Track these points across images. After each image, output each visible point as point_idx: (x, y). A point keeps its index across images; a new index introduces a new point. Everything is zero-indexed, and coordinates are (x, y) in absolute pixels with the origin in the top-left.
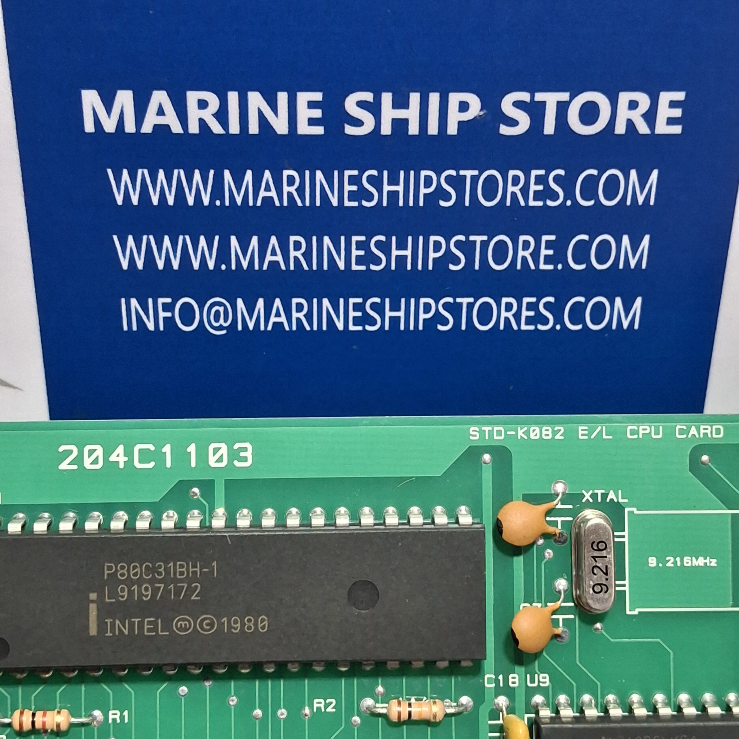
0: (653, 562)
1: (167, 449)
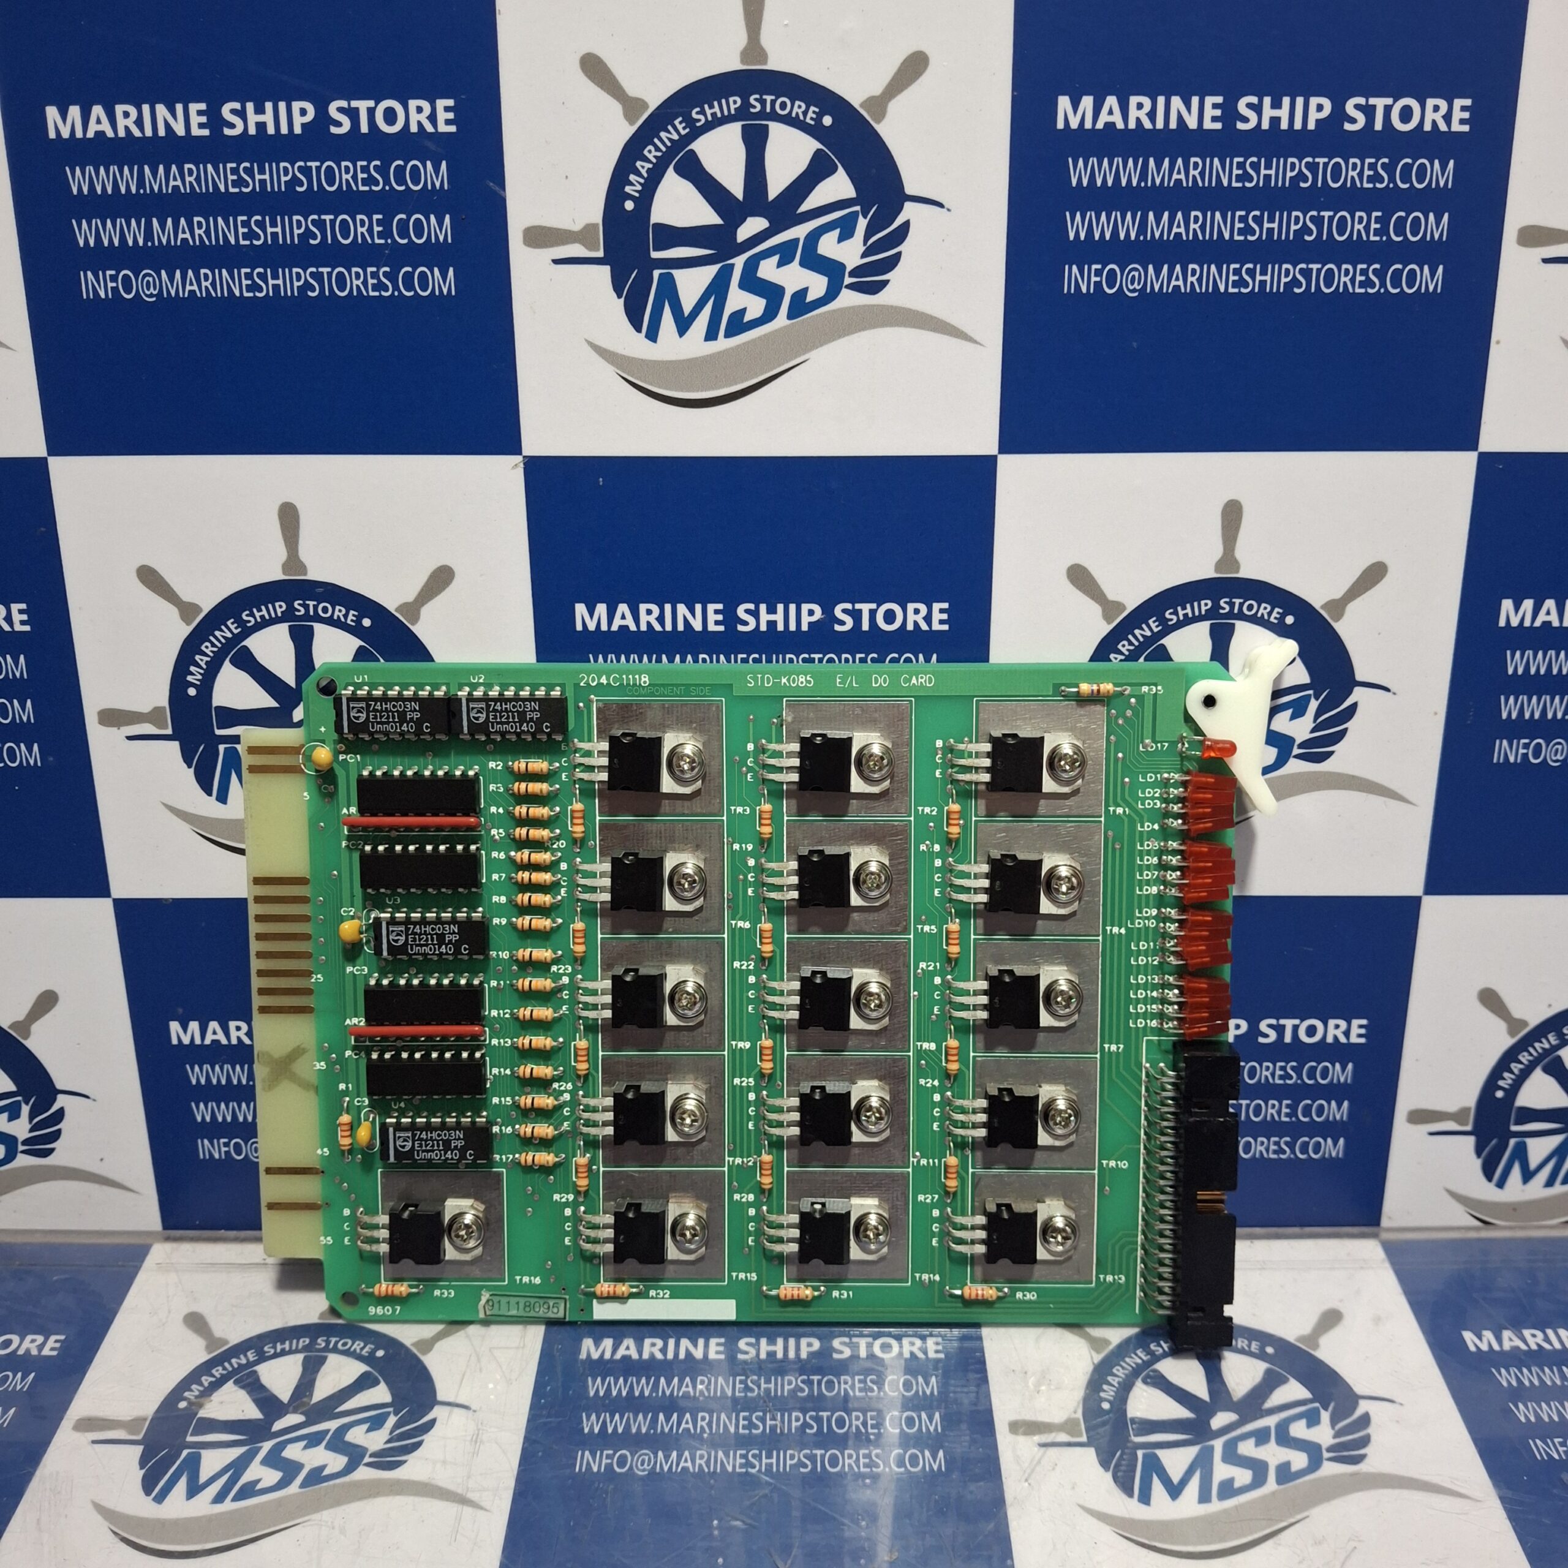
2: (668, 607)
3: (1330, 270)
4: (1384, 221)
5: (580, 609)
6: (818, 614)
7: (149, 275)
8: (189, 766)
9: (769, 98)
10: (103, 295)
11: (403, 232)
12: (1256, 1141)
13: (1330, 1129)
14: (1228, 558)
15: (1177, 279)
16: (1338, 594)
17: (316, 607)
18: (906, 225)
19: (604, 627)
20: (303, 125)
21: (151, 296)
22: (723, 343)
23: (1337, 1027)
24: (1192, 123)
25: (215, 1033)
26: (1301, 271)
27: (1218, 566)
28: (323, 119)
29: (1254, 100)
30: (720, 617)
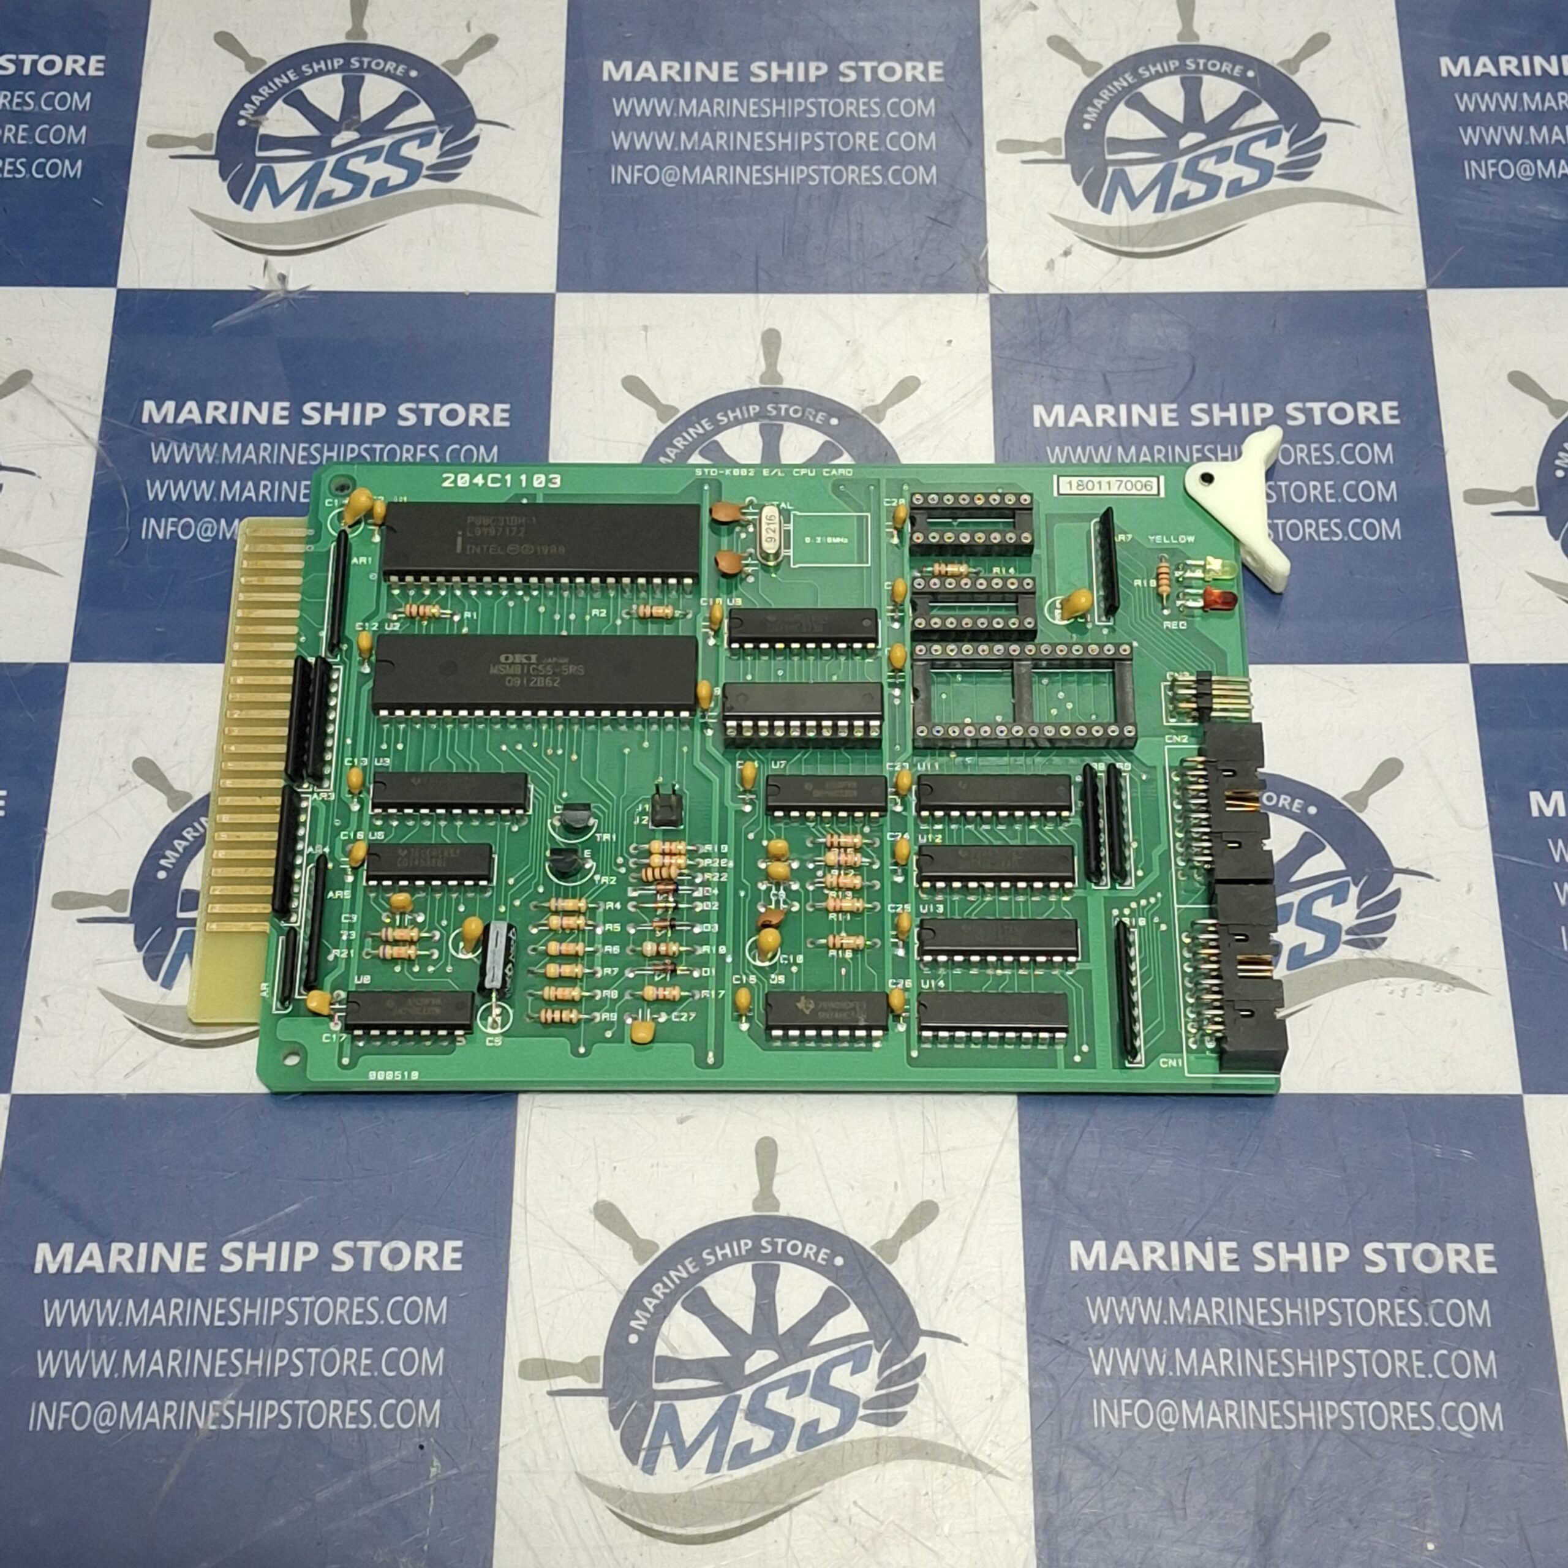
0: (808, 540)
1: (508, 477)
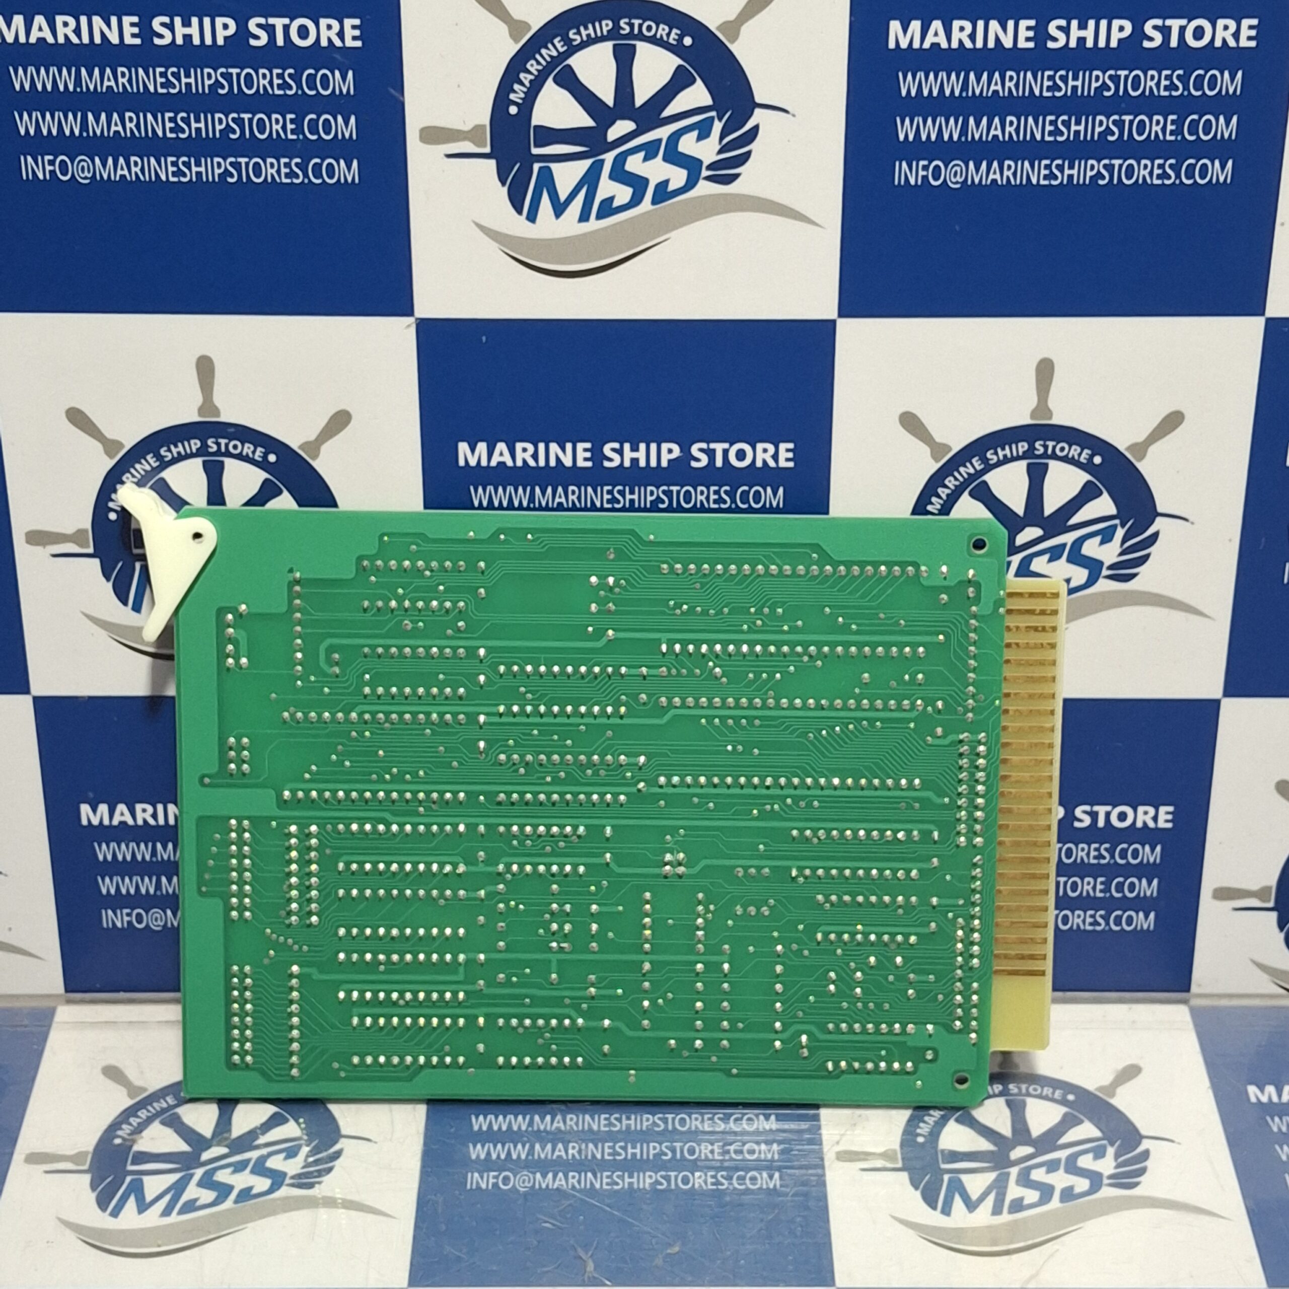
2: (542, 446)
3: (1131, 166)
4: (1179, 123)
5: (463, 447)
6: (677, 451)
7: (84, 160)
8: (108, 579)
9: (637, 22)
10: (41, 176)
11: (314, 129)
12: (1073, 914)
13: (1141, 904)
14: (1042, 407)
15: (995, 173)
16: (1141, 438)
17: (227, 445)
18: (756, 128)
19: (484, 463)
20: (226, 38)
21: (86, 178)
22: (593, 224)
23: (1146, 813)
24: (1008, 43)
25: (122, 814)
26: (1105, 166)
27: (1033, 415)
28: (243, 33)
29: (1063, 23)
30: (588, 455)
